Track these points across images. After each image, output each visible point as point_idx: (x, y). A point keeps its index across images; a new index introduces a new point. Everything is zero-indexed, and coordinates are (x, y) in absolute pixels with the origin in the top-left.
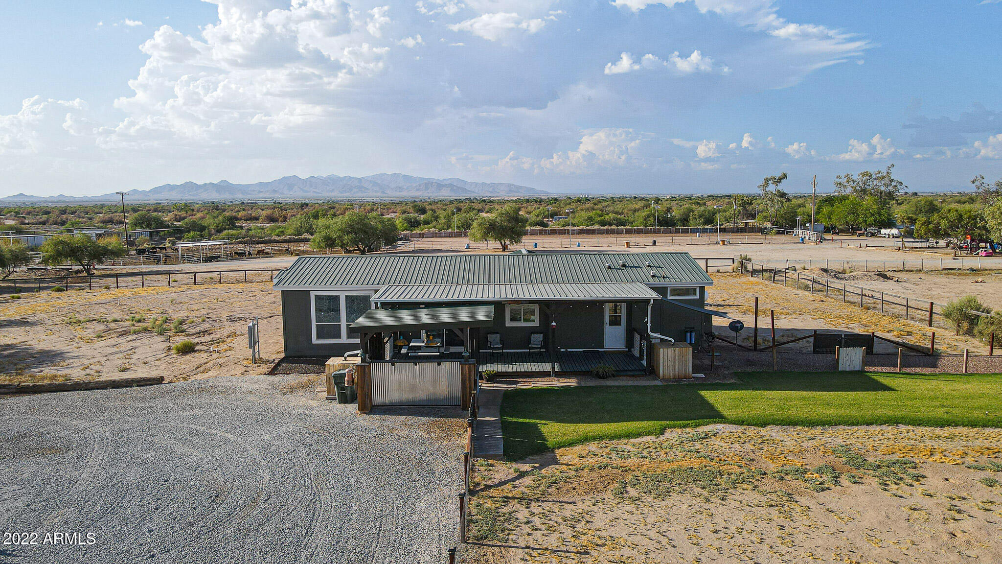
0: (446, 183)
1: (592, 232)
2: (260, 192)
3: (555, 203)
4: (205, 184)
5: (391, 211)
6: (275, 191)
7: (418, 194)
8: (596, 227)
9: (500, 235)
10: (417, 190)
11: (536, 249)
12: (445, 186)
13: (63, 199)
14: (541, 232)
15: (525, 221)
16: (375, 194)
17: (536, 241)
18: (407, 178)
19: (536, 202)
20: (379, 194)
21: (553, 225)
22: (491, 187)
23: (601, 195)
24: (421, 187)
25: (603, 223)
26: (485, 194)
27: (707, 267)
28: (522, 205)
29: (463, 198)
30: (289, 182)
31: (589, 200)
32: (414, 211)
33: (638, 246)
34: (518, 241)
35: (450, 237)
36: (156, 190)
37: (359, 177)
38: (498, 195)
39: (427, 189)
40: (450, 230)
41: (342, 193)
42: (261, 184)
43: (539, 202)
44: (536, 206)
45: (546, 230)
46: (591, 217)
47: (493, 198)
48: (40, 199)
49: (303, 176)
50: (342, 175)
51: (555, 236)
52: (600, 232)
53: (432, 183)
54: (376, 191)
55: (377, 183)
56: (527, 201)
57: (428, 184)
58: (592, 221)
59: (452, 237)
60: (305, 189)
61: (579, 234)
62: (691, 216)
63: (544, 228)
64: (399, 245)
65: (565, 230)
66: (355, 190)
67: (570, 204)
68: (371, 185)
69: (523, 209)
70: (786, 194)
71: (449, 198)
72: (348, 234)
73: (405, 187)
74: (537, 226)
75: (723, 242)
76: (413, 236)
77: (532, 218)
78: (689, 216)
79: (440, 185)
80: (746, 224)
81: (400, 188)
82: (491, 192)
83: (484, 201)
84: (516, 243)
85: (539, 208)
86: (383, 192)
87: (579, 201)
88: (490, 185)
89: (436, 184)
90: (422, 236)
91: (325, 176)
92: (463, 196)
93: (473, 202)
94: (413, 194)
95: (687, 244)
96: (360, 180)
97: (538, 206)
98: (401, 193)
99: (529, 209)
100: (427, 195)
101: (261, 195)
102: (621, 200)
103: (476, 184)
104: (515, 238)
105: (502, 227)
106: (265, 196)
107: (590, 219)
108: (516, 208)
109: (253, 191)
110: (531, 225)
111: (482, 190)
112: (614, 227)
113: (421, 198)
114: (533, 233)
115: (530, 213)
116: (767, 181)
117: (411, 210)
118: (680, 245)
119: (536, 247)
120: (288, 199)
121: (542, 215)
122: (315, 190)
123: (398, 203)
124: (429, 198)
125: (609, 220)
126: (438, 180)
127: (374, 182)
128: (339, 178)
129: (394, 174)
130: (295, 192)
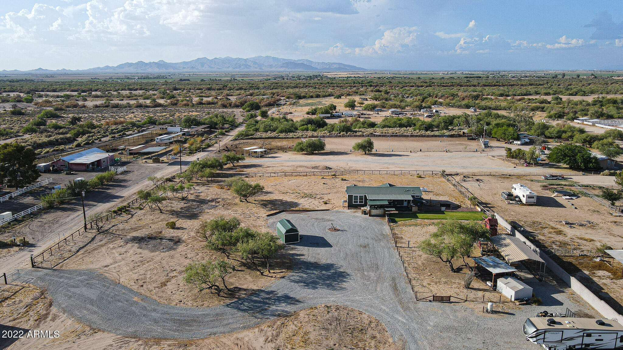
2: (184, 68)
4: (150, 63)
6: (193, 67)
7: (282, 69)
10: (282, 67)
16: (255, 70)
18: (274, 58)
20: (257, 70)
22: (328, 65)
24: (284, 65)
30: (202, 61)
36: (120, 66)
37: (245, 58)
39: (288, 66)
41: (234, 69)
42: (184, 63)
48: (52, 72)
49: (210, 58)
50: (234, 57)
53: (291, 62)
54: (256, 68)
55: (257, 62)
57: (289, 63)
60: (211, 66)
66: (243, 67)
68: (253, 63)
73: (274, 65)
79: (296, 64)
81: (271, 65)
86: (260, 69)
89: (293, 63)
91: (223, 57)
94: (279, 70)
96: (245, 60)
98: (272, 69)
101: (185, 70)
103: (319, 63)
109: (180, 67)
113: (284, 73)
122: (217, 67)
124: (290, 73)
126: (295, 61)
127: (255, 61)
128: (232, 59)
129: (267, 57)
130: (206, 68)
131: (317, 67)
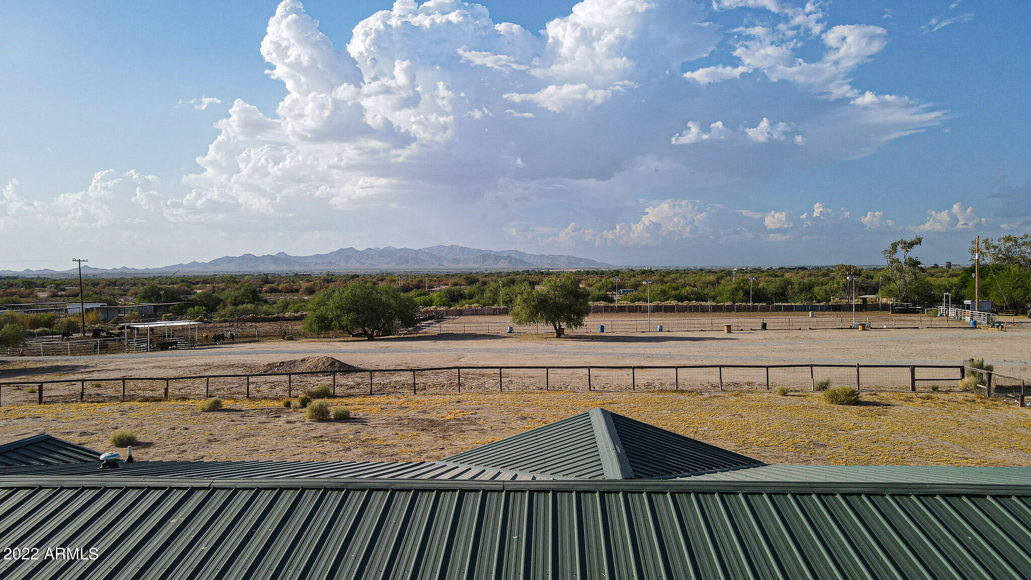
0: (505, 255)
1: (670, 310)
2: (317, 264)
3: (618, 275)
4: (264, 256)
5: (442, 283)
6: (330, 263)
7: (475, 266)
8: (674, 303)
9: (553, 316)
10: (475, 262)
11: (602, 334)
12: (503, 258)
13: (125, 271)
14: (606, 310)
15: (586, 296)
17: (602, 323)
18: (463, 249)
19: (597, 273)
21: (619, 299)
22: (550, 259)
23: (664, 267)
24: (479, 259)
25: (680, 298)
26: (544, 266)
27: (913, 380)
28: (582, 277)
29: (520, 270)
30: (346, 254)
31: (653, 272)
32: (467, 283)
33: (742, 330)
34: (579, 324)
35: (494, 315)
36: (214, 263)
37: (416, 249)
38: (559, 267)
39: (484, 261)
40: (495, 306)
41: (398, 265)
42: (318, 256)
43: (601, 274)
44: (597, 278)
45: (613, 307)
46: (665, 291)
47: (552, 271)
48: (104, 272)
49: (360, 248)
50: (399, 247)
51: (624, 314)
52: (682, 310)
53: (490, 255)
54: (432, 264)
55: (434, 255)
56: (588, 273)
57: (486, 256)
58: (666, 295)
59: (496, 314)
60: (361, 261)
61: (654, 312)
62: (789, 289)
63: (610, 304)
64: (423, 326)
65: (637, 306)
66: (411, 262)
67: (634, 276)
68: (428, 257)
69: (583, 282)
70: (920, 263)
71: (506, 271)
72: (348, 313)
73: (462, 259)
74: (601, 302)
75: (863, 325)
76: (448, 313)
77: (594, 291)
78: (786, 290)
79: (498, 257)
80: (864, 300)
81: (457, 260)
82: (550, 264)
83: (542, 273)
84: (576, 326)
85: (601, 281)
86: (440, 264)
87: (644, 272)
88: (550, 257)
89: (494, 256)
90: (460, 313)
91: (381, 247)
92: (520, 268)
93: (531, 274)
94: (469, 266)
95: (810, 329)
96: (417, 252)
97: (599, 278)
98: (457, 265)
99: (590, 281)
100: (485, 267)
101: (317, 267)
102: (687, 272)
103: (535, 256)
104: (574, 319)
105: (555, 303)
106: (321, 268)
107: (664, 292)
108: (575, 279)
109: (311, 263)
110: (594, 300)
111: (541, 262)
112: (694, 303)
113: (477, 271)
114: (597, 310)
115: (591, 286)
116: (894, 246)
117: (464, 283)
118: (800, 329)
119: (603, 332)
120: (344, 271)
121: (605, 288)
122: (371, 262)
123: (453, 275)
124: (486, 270)
125: (686, 294)
126: (496, 252)
127: (431, 253)
128: (396, 250)
129: (452, 246)
130: (352, 263)
131: (532, 262)
